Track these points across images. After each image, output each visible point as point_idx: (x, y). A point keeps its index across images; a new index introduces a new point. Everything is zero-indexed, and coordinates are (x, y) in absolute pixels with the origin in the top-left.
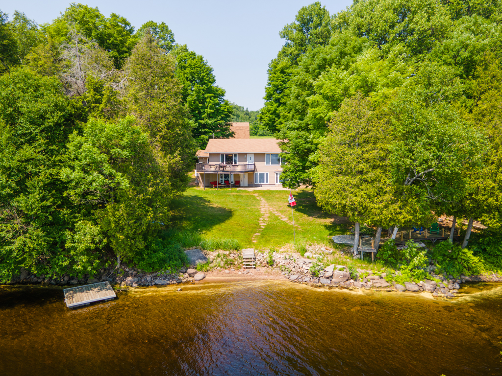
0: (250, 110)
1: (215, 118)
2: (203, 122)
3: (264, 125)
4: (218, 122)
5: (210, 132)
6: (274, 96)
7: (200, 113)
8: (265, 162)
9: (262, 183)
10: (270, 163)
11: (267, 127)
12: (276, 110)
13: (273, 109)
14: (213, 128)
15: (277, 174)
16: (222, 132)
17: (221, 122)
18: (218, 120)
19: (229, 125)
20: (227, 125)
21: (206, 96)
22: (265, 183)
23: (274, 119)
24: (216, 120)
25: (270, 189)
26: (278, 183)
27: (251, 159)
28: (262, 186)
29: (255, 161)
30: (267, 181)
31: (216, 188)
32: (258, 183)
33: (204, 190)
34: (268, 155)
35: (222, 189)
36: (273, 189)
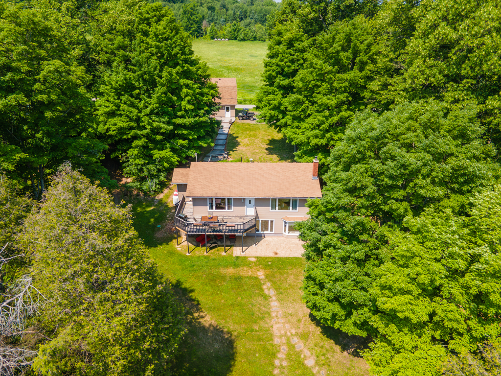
8: (270, 208)
9: (265, 232)
10: (277, 208)
15: (285, 223)
22: (269, 232)
25: (278, 251)
26: (287, 233)
27: (250, 203)
28: (265, 237)
29: (256, 205)
30: (271, 230)
31: (204, 248)
32: (260, 232)
33: (188, 254)
34: (274, 200)
35: (212, 251)
36: (282, 254)
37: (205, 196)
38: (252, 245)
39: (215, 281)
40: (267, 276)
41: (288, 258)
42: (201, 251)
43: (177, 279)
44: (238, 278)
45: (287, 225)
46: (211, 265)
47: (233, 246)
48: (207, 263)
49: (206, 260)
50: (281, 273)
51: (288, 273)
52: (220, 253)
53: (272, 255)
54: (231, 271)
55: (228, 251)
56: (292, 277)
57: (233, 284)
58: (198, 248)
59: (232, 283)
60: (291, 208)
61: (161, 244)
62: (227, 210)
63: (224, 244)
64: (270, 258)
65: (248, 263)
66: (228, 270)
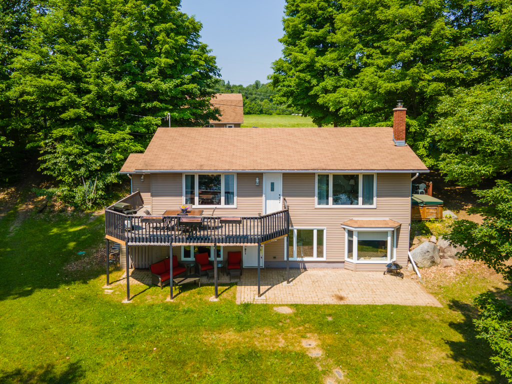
0: (231, 84)
1: (178, 78)
2: (149, 86)
3: (283, 96)
4: (185, 86)
5: (167, 109)
6: (307, 33)
7: (143, 67)
8: (316, 199)
9: (306, 259)
10: (331, 199)
11: (291, 99)
12: (313, 62)
13: (308, 60)
14: (174, 101)
15: (350, 233)
16: (194, 111)
17: (191, 86)
18: (182, 84)
19: (209, 94)
20: (204, 94)
21: (157, 28)
22: (315, 258)
23: (309, 82)
24: (178, 81)
25: (342, 294)
26: (355, 259)
27: (272, 189)
28: (305, 269)
29: (286, 193)
30: (320, 254)
31: (168, 289)
32: (295, 258)
33: (126, 301)
34: (324, 178)
35: (186, 294)
36: (355, 298)
37: (177, 168)
38: (279, 282)
39: (184, 363)
40: (330, 351)
41: (373, 308)
42: (161, 296)
43: (73, 361)
44: (250, 357)
45: (355, 240)
46: (178, 323)
47: (236, 284)
48: (169, 318)
49: (168, 314)
50: (364, 343)
51: (384, 342)
52: (205, 298)
53: (333, 301)
54: (230, 336)
55: (225, 295)
56: (400, 353)
57: (237, 375)
58: (154, 288)
59: (231, 369)
60: (360, 199)
61: (68, 283)
62: (223, 205)
63: (215, 281)
64: (327, 306)
65: (275, 318)
66: (222, 337)
